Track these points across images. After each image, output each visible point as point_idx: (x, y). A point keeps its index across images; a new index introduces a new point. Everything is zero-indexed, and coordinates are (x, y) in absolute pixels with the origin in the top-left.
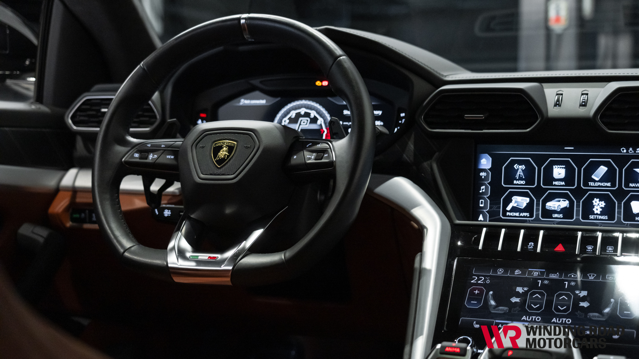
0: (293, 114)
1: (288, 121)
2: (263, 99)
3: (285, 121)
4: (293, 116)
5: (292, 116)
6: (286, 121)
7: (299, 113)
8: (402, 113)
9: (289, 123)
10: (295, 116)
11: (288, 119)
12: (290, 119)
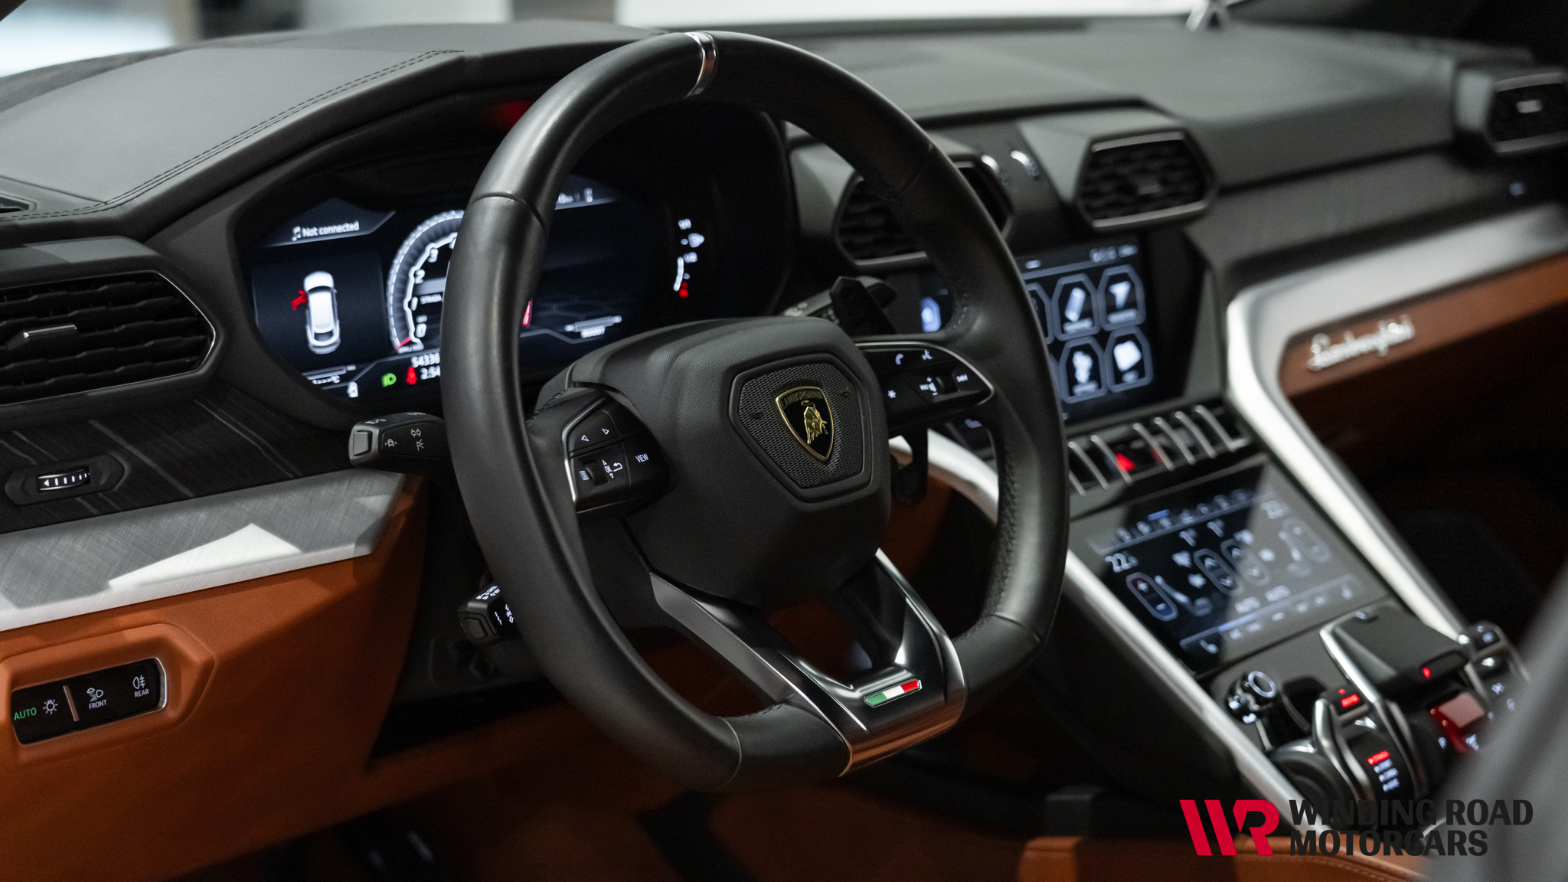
0: (432, 252)
1: (422, 273)
2: (351, 221)
3: (415, 275)
4: (434, 259)
5: (429, 257)
6: (417, 274)
7: (448, 245)
8: (683, 218)
9: (425, 279)
10: (439, 256)
11: (422, 268)
12: (426, 266)
